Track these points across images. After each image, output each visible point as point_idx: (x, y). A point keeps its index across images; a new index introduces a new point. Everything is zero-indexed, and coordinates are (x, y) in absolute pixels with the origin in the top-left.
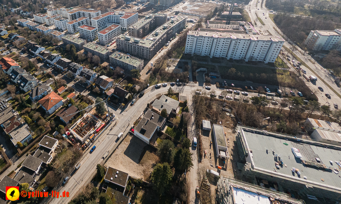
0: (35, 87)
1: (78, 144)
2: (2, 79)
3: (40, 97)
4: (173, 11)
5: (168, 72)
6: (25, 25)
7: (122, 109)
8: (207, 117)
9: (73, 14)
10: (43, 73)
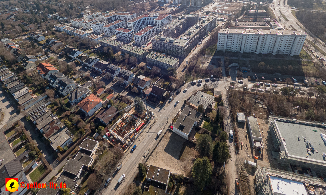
0: (74, 90)
1: (119, 144)
2: (40, 84)
3: (79, 100)
4: (204, 12)
5: (203, 68)
6: (62, 30)
7: (161, 106)
8: (242, 110)
9: (109, 17)
10: (82, 76)
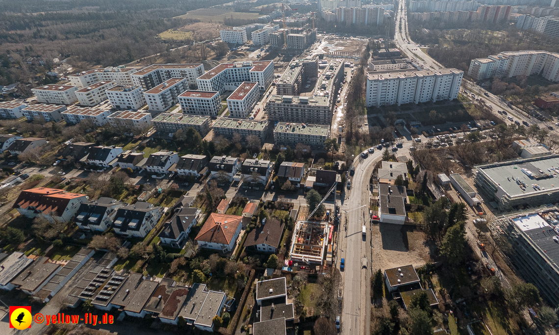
9: (146, 75)
